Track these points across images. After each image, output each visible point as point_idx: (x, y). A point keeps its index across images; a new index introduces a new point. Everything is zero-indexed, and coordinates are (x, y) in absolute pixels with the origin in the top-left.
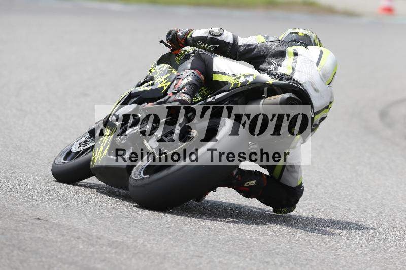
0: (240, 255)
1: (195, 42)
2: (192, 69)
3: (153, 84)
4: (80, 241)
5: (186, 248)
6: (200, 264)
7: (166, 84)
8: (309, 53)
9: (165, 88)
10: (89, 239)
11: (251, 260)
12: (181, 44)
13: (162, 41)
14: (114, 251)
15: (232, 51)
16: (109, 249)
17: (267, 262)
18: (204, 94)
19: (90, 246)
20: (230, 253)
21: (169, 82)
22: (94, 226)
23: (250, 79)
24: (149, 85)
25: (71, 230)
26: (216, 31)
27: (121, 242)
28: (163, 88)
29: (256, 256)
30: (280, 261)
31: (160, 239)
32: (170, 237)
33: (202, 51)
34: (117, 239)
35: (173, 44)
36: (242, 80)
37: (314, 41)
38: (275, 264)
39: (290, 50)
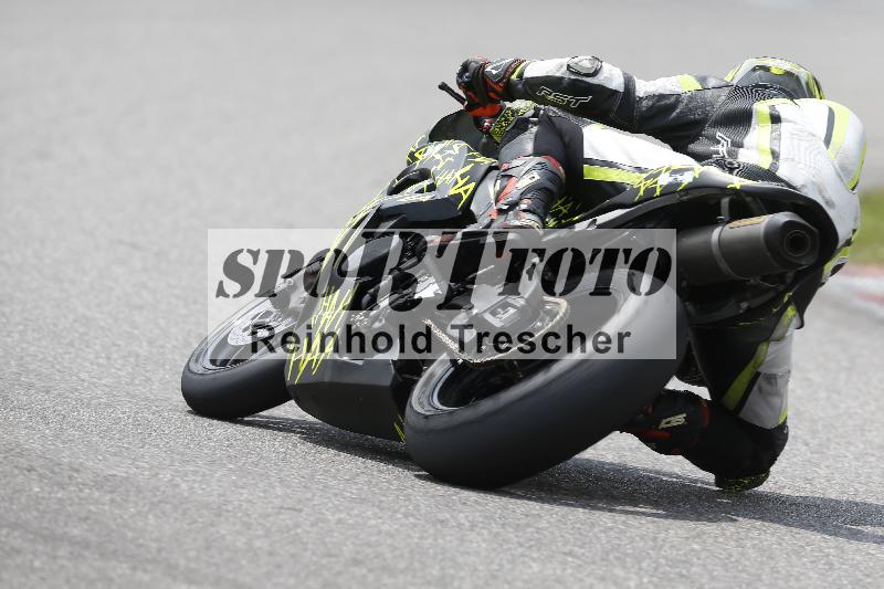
0: (383, 504)
1: (532, 88)
2: (536, 153)
3: (432, 188)
4: (34, 476)
5: (265, 491)
6: (297, 525)
7: (466, 187)
8: (803, 115)
9: (465, 197)
10: (53, 472)
11: (406, 516)
12: (492, 94)
13: (443, 87)
14: (108, 497)
15: (623, 111)
16: (97, 494)
17: (442, 522)
18: (561, 211)
19: (56, 489)
20: (363, 501)
21: (473, 184)
22: (64, 442)
23: (686, 179)
24: (421, 191)
25: (12, 453)
26: (585, 63)
27: (123, 477)
28: (459, 197)
29: (417, 507)
30: (470, 519)
31: (207, 472)
32: (231, 466)
33: (553, 111)
34: (114, 472)
35: (475, 93)
36: (664, 180)
37: (807, 84)
38: (460, 525)
39: (761, 108)
